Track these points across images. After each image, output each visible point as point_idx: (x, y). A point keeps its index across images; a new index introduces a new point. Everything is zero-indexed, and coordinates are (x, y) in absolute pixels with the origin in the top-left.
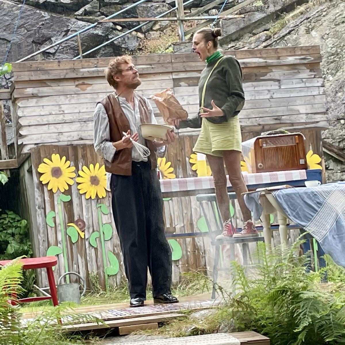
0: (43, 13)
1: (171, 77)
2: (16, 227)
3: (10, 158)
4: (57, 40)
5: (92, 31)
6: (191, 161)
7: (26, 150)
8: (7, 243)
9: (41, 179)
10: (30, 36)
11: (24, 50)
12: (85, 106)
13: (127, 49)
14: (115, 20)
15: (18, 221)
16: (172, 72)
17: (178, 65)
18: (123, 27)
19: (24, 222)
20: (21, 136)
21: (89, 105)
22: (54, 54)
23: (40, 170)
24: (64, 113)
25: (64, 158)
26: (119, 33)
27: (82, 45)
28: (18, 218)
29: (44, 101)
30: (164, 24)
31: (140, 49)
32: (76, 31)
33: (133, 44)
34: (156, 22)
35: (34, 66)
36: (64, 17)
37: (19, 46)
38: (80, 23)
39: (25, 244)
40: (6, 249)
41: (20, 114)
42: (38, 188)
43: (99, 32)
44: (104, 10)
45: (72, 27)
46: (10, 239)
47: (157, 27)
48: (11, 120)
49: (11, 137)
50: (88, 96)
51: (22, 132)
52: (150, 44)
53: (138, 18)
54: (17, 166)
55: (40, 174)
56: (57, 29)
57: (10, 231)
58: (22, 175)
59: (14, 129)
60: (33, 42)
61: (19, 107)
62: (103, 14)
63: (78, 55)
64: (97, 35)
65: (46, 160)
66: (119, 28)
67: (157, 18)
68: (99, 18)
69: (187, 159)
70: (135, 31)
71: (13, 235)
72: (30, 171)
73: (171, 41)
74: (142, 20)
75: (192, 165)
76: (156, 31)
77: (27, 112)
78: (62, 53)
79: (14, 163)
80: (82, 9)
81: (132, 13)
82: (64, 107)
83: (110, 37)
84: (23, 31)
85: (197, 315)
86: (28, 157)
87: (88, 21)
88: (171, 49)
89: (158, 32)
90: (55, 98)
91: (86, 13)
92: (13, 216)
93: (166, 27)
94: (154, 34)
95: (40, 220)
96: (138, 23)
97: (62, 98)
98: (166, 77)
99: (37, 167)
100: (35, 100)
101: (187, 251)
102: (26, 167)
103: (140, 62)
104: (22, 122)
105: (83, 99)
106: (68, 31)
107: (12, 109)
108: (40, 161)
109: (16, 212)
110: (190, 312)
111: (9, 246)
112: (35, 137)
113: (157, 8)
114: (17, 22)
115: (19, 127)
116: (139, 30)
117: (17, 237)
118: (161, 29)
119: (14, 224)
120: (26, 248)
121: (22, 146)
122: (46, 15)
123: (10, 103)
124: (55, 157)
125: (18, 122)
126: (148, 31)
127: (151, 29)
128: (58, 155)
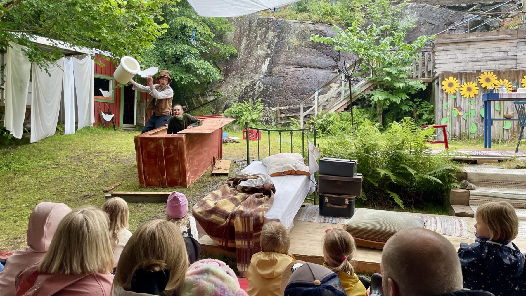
0: (452, 11)
1: (516, 41)
2: (428, 108)
3: (429, 77)
4: (458, 23)
5: (475, 19)
6: (522, 82)
7: (437, 75)
8: (423, 114)
9: (443, 88)
10: (444, 22)
11: (441, 28)
12: (468, 55)
13: (493, 27)
14: (489, 13)
15: (429, 105)
16: (517, 39)
17: (521, 35)
18: (492, 16)
19: (432, 106)
20: (435, 68)
21: (471, 55)
22: (455, 30)
23: (443, 84)
24: (457, 58)
25: (455, 79)
26: (490, 19)
27: (470, 25)
28: (429, 104)
29: (448, 53)
30: (514, 14)
31: (499, 27)
32: (467, 19)
33: (496, 24)
34: (509, 14)
35: (446, 36)
36: (462, 13)
37: (438, 26)
38: (470, 15)
39: (431, 115)
40: (422, 117)
41: (436, 58)
42: (441, 92)
43: (479, 19)
44: (483, 8)
45: (465, 17)
46: (425, 113)
47: (511, 15)
48: (431, 60)
49: (430, 68)
50: (471, 50)
51: (436, 66)
52: (505, 24)
53: (500, 12)
54: (431, 81)
55: (442, 86)
56: (458, 18)
57: (425, 109)
58: (433, 85)
59: (432, 65)
60: (445, 24)
61: (436, 55)
62: (482, 10)
63: (467, 30)
64: (478, 20)
65: (446, 79)
66: (490, 16)
67: (511, 12)
68: (480, 12)
69: (520, 81)
70: (499, 18)
71: (426, 111)
72: (438, 84)
73: (517, 22)
74: (503, 13)
75: (522, 84)
76: (510, 18)
77: (439, 57)
78: (459, 29)
79: (430, 80)
80: (472, 8)
81: (498, 9)
82: (458, 55)
83: (484, 21)
84: (441, 20)
85: (519, 159)
86: (438, 77)
87: (474, 14)
88: (517, 27)
89: (511, 18)
90: (454, 51)
91: (474, 10)
92: (427, 103)
93: (515, 16)
94: (508, 19)
95: (440, 105)
96: (501, 14)
97: (458, 51)
98: (514, 41)
99: (441, 82)
100: (444, 52)
101: (514, 125)
102: (436, 82)
103: (500, 34)
104: (436, 62)
105: (468, 51)
106: (463, 19)
107: (432, 55)
108: (443, 80)
109: (429, 101)
110: (516, 157)
111: (424, 116)
112: (442, 69)
113: (511, 6)
114: (438, 16)
115: (435, 64)
116: (501, 18)
117: (427, 112)
118: (512, 17)
119: (427, 107)
120: (431, 117)
121: (436, 72)
122: (453, 12)
123: (431, 53)
124: (451, 78)
125: (434, 62)
126: (505, 18)
127: (507, 17)
128: (452, 77)
